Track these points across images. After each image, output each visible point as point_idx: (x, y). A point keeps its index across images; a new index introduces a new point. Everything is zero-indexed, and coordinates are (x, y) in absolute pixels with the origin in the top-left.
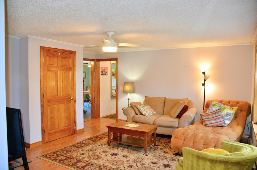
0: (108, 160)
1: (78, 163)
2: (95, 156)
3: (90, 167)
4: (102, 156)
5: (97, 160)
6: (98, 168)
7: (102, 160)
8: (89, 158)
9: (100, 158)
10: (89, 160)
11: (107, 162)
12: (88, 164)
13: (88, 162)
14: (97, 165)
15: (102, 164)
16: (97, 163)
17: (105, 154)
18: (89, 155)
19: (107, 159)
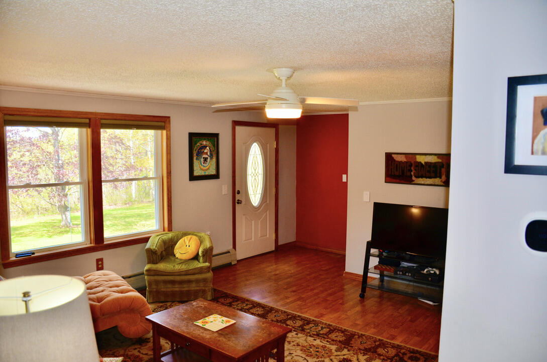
0: (299, 345)
1: (345, 340)
2: (317, 355)
3: (320, 331)
4: (299, 353)
5: (310, 345)
6: (307, 329)
7: (300, 344)
8: (326, 349)
9: (305, 348)
10: (327, 346)
11: (289, 339)
12: (326, 337)
13: (327, 340)
14: (309, 335)
15: (300, 335)
16: (310, 339)
17: (293, 357)
18: (331, 358)
19: (291, 345)
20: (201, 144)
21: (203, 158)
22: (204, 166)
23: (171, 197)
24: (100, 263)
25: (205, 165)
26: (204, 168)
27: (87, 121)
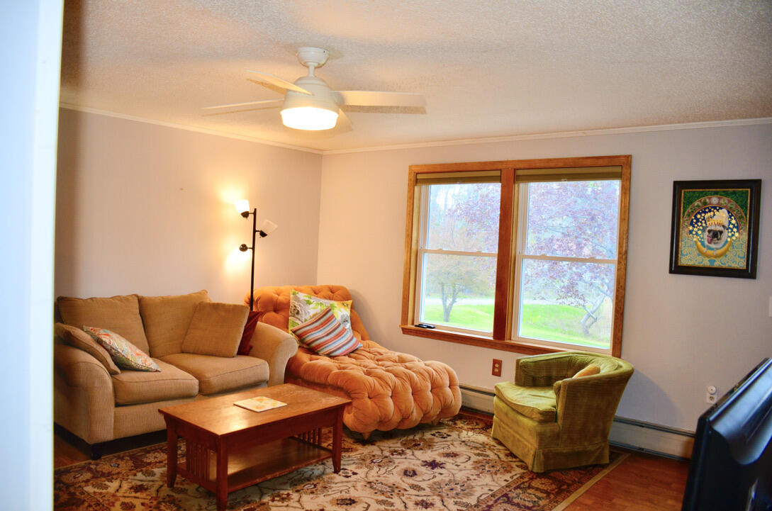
20: (705, 203)
21: (709, 231)
22: (709, 248)
23: (624, 297)
24: (497, 365)
25: (712, 246)
26: (710, 252)
27: (498, 173)
